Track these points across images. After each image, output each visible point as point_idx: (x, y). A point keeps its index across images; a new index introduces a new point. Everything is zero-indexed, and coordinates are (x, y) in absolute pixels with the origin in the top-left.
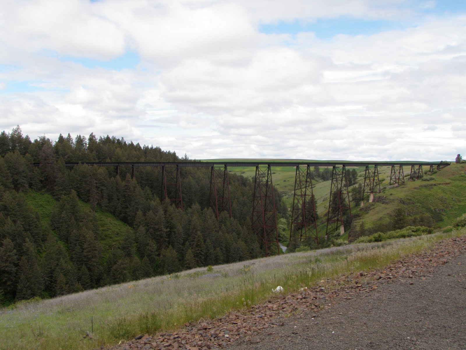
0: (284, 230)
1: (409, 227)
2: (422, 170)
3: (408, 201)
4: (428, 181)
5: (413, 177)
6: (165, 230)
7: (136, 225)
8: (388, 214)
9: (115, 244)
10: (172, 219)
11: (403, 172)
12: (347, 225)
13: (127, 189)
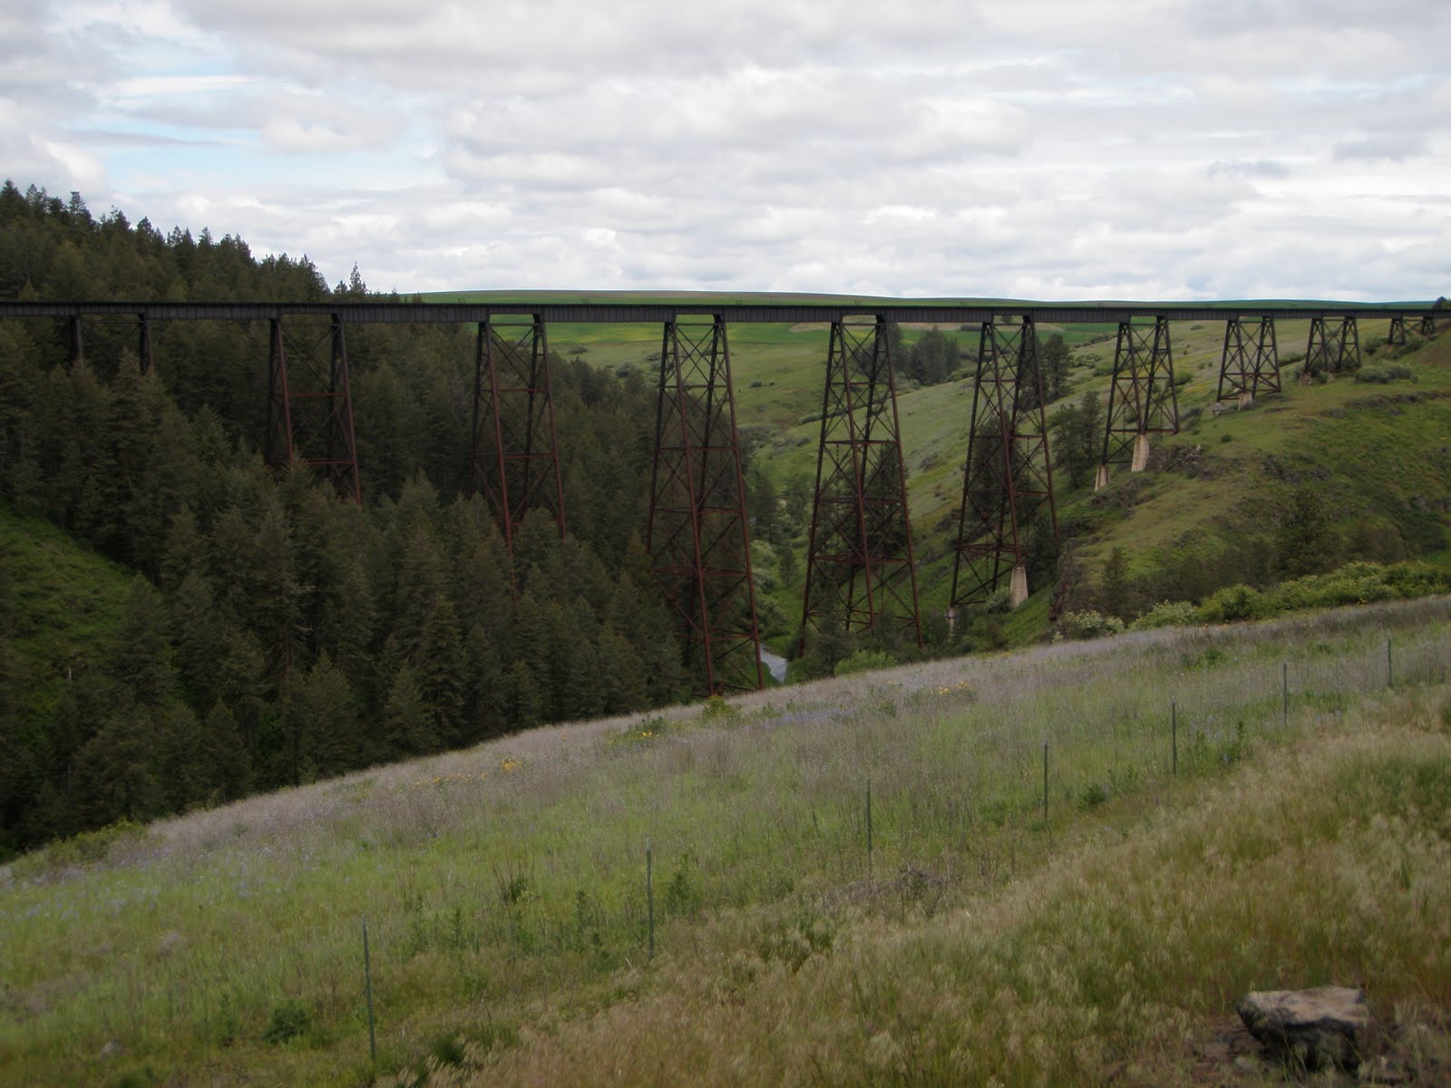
0: (769, 587)
1: (1359, 564)
2: (1356, 335)
3: (1299, 466)
4: (1384, 381)
5: (1313, 370)
6: (296, 590)
7: (172, 568)
8: (1215, 518)
9: (80, 654)
10: (323, 543)
11: (1274, 346)
12: (1042, 567)
13: (125, 418)
